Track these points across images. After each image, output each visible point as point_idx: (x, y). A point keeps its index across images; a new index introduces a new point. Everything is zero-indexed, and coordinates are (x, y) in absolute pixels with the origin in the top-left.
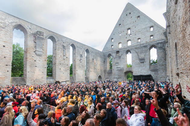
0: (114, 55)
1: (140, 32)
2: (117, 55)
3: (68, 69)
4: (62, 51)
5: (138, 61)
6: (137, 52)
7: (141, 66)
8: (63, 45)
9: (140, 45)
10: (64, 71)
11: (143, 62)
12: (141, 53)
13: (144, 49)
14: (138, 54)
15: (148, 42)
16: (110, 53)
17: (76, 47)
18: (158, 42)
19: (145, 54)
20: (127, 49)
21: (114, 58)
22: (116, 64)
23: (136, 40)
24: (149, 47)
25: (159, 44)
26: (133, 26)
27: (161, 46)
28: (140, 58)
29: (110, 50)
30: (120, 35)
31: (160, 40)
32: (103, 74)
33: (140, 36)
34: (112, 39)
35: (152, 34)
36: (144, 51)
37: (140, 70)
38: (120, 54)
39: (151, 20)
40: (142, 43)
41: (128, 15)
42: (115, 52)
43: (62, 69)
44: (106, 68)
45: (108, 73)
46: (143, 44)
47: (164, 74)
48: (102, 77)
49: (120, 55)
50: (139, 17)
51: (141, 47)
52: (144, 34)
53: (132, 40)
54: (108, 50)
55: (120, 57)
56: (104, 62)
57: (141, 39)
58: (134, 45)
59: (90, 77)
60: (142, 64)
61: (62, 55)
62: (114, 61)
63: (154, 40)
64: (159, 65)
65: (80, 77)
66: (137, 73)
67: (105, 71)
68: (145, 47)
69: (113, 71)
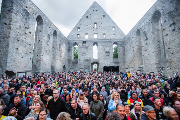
0: (81, 44)
1: (105, 28)
2: (84, 45)
3: (30, 51)
4: (24, 20)
5: (104, 54)
6: (103, 46)
7: (106, 58)
8: (25, 10)
9: (106, 40)
10: (23, 54)
11: (109, 55)
12: (107, 46)
13: (109, 44)
14: (104, 47)
15: (112, 39)
16: (76, 42)
17: (44, 22)
18: (119, 40)
19: (109, 48)
20: (95, 41)
21: (81, 48)
22: (83, 54)
23: (102, 34)
24: (113, 43)
25: (120, 42)
26: (99, 22)
27: (121, 44)
28: (106, 51)
29: (76, 39)
30: (87, 26)
31: (120, 39)
32: (67, 64)
33: (105, 32)
34: (79, 28)
35: (115, 33)
36: (109, 46)
37: (105, 62)
38: (87, 44)
39: (113, 22)
40: (107, 38)
41: (95, 11)
42: (82, 41)
43: (21, 49)
44: (71, 57)
45: (72, 63)
46: (108, 40)
47: (123, 66)
48: (66, 67)
49: (87, 46)
50: (104, 16)
51: (106, 42)
52: (108, 31)
53: (99, 34)
54: (74, 39)
55: (87, 47)
56: (69, 50)
57: (106, 35)
58: (100, 39)
59: (56, 66)
60: (108, 57)
61: (23, 26)
62: (81, 51)
63: (116, 38)
64: (120, 59)
65: (46, 65)
66: (103, 64)
67: (69, 61)
68: (110, 42)
69: (78, 61)
